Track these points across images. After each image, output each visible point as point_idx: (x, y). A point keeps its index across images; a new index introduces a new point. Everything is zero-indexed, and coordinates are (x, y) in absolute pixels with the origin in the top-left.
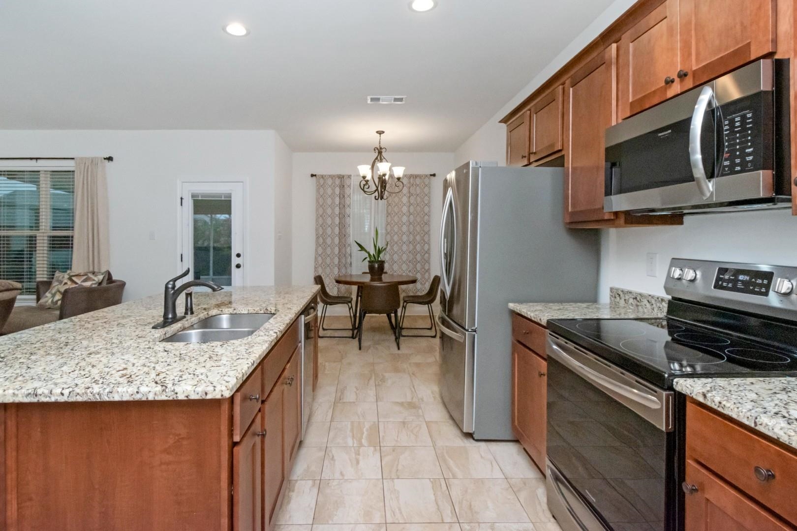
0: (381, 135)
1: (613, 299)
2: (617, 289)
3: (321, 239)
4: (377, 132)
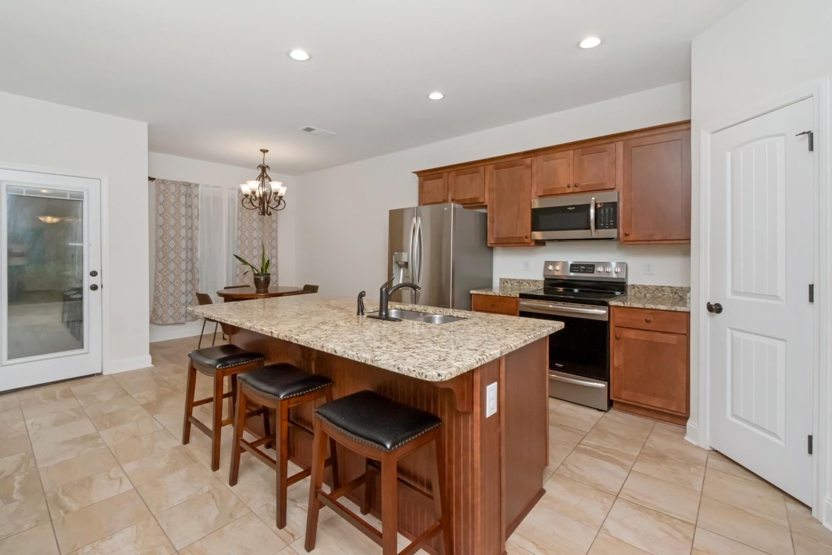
0: (265, 153)
1: (502, 284)
2: (506, 279)
3: (161, 252)
4: (261, 150)
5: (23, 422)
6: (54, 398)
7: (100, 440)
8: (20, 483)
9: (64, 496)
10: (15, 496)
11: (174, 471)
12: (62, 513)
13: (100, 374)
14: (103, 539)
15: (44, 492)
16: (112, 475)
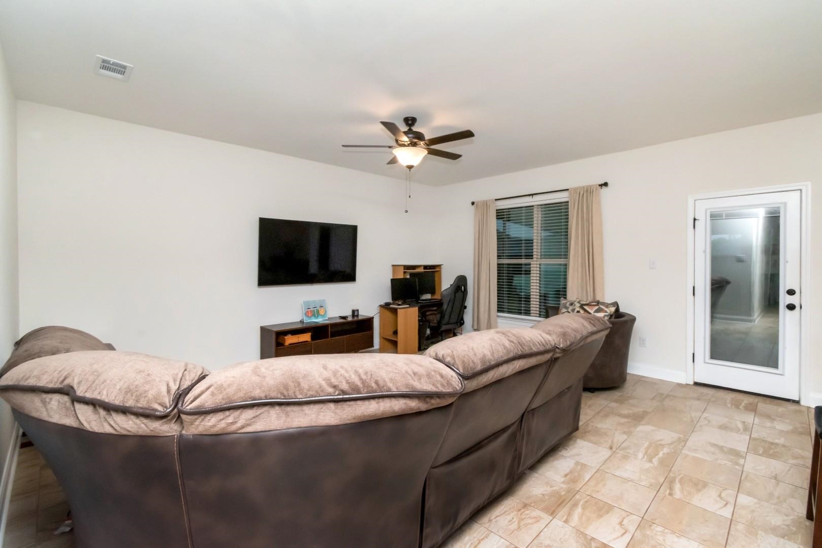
5: (701, 414)
6: (737, 406)
7: (742, 461)
8: (664, 454)
9: (679, 482)
10: (654, 460)
11: (783, 537)
12: (668, 492)
13: (797, 402)
14: (673, 532)
15: (670, 470)
16: (723, 495)
